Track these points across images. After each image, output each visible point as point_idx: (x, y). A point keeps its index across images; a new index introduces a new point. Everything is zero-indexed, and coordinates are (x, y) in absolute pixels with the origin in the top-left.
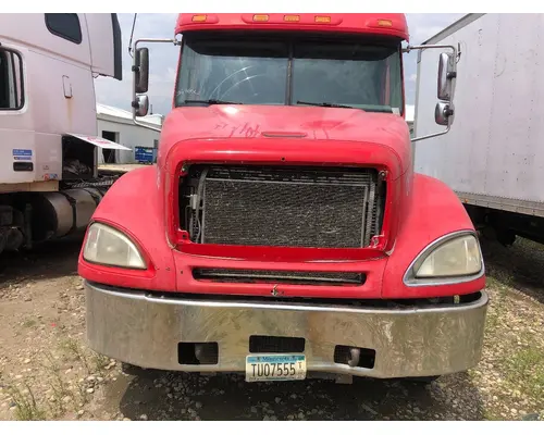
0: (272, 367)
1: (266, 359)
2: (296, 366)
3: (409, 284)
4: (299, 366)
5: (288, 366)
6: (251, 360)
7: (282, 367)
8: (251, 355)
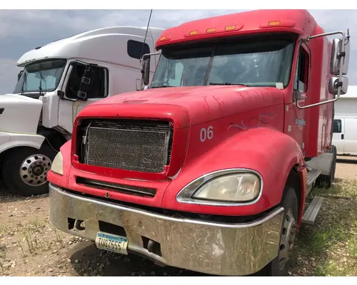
0: (109, 242)
1: (107, 236)
2: (121, 245)
3: (180, 200)
4: (123, 245)
5: (117, 244)
6: (99, 235)
7: (114, 243)
8: (100, 232)
